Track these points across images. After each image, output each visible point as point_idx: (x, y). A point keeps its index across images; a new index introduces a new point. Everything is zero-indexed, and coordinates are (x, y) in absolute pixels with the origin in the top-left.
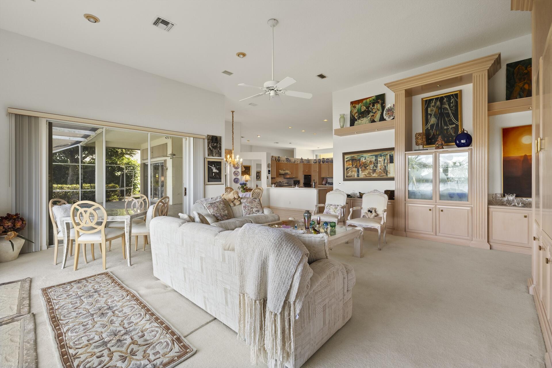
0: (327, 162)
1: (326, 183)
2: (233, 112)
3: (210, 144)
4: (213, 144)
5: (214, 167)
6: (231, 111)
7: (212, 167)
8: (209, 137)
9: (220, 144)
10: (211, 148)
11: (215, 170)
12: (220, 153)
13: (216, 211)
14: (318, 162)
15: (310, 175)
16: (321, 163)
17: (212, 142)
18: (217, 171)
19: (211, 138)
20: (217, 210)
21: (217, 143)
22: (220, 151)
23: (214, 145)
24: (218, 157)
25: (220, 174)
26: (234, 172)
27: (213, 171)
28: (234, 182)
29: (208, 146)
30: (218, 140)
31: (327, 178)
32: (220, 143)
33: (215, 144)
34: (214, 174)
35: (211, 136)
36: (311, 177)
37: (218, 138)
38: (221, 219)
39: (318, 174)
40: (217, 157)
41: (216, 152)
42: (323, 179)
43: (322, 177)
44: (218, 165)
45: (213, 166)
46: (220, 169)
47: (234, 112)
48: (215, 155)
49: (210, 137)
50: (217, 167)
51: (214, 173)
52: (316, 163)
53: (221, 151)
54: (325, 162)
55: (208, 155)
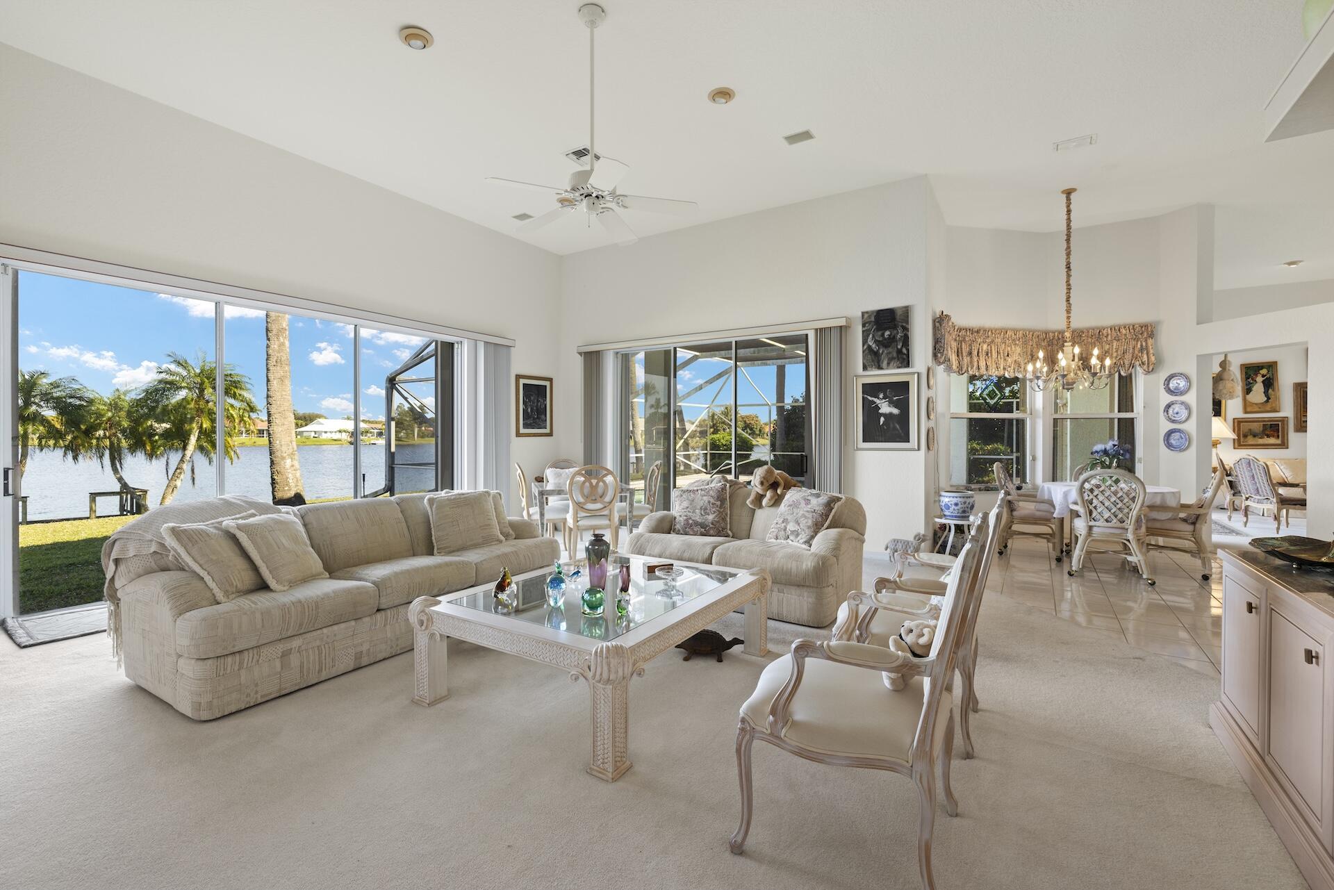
2: (1068, 193)
3: (871, 336)
4: (880, 333)
5: (884, 398)
6: (1063, 192)
7: (875, 400)
8: (866, 316)
9: (906, 329)
10: (874, 346)
11: (885, 408)
12: (905, 356)
13: (683, 509)
17: (878, 329)
18: (896, 411)
19: (873, 319)
20: (688, 507)
21: (895, 327)
22: (904, 351)
23: (883, 335)
24: (899, 367)
25: (904, 418)
26: (1168, 406)
27: (880, 411)
28: (1169, 446)
29: (865, 342)
30: (898, 317)
32: (903, 327)
33: (887, 333)
34: (882, 419)
35: (873, 312)
37: (899, 313)
38: (679, 530)
40: (894, 368)
41: (890, 356)
44: (899, 391)
45: (881, 396)
46: (904, 406)
47: (1074, 190)
48: (888, 364)
49: (869, 317)
50: (895, 398)
51: (884, 415)
53: (908, 350)
55: (865, 368)
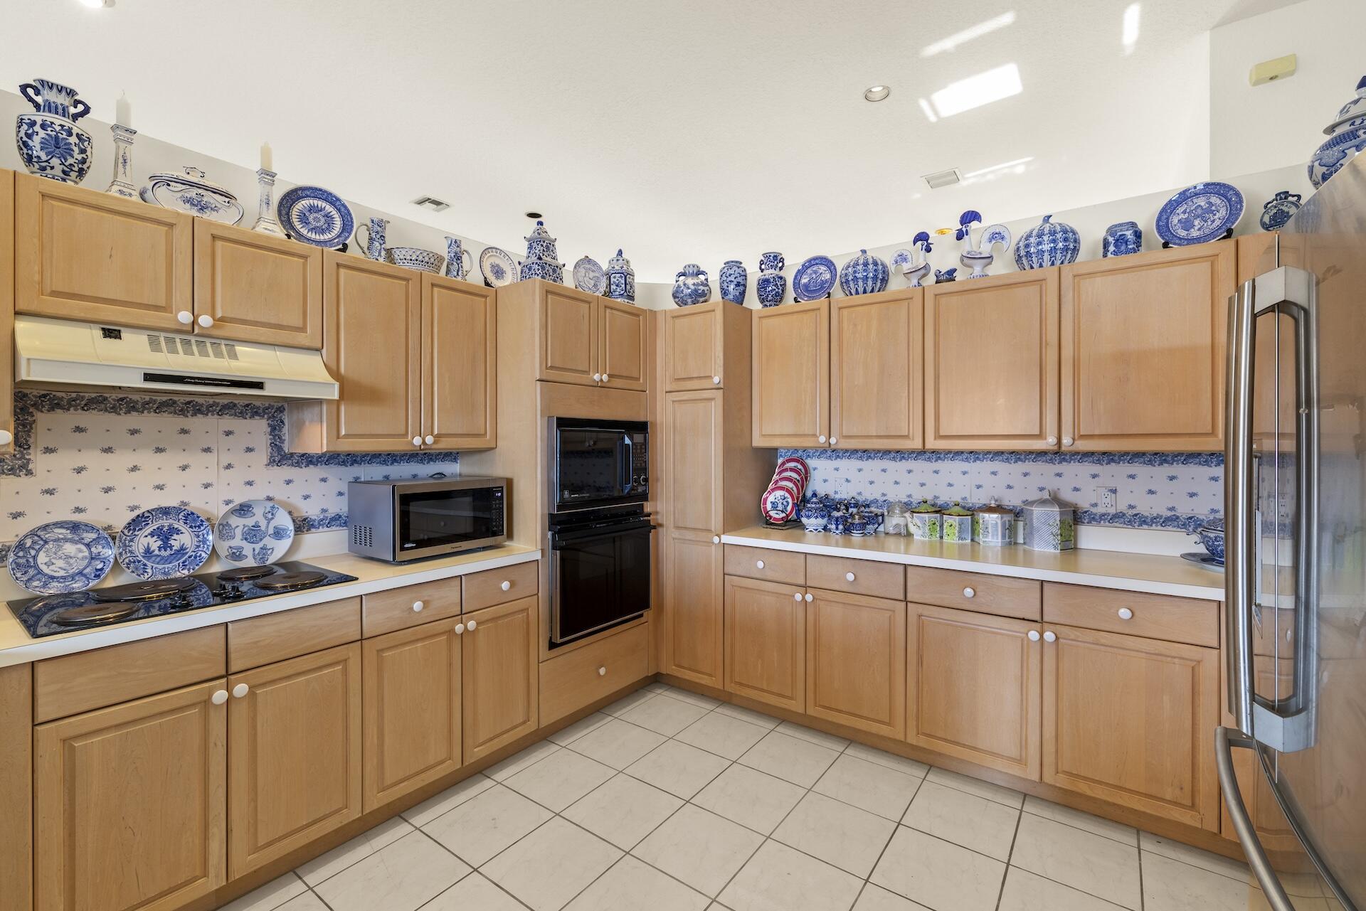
0: (807, 291)
1: (802, 502)
14: (716, 296)
15: (640, 427)
16: (752, 301)
31: (800, 459)
36: (643, 447)
39: (715, 412)
42: (767, 460)
43: (758, 442)
52: (699, 295)
54: (790, 293)
